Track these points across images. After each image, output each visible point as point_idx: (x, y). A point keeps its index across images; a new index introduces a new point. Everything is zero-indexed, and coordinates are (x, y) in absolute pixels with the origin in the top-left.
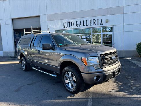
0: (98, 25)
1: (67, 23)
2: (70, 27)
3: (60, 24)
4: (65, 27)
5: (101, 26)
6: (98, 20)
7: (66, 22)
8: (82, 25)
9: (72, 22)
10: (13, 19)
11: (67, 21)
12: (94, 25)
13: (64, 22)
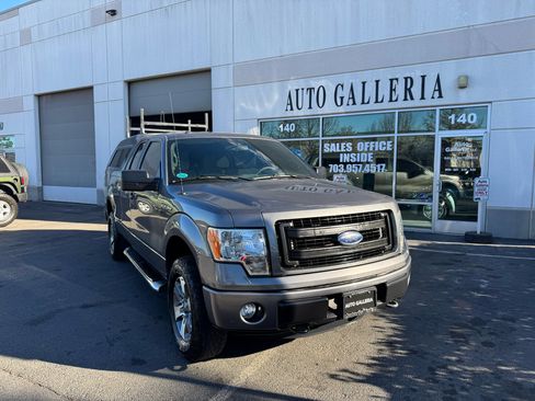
0: (423, 98)
1: (300, 92)
2: (310, 107)
4: (292, 109)
5: (437, 101)
6: (423, 77)
7: (297, 90)
8: (358, 99)
9: (321, 90)
10: (130, 84)
11: (302, 84)
12: (406, 99)
13: (290, 88)
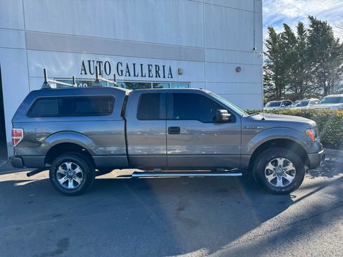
0: (164, 77)
2: (100, 74)
3: (71, 63)
5: (170, 80)
6: (164, 66)
7: (89, 61)
9: (107, 63)
12: (156, 77)
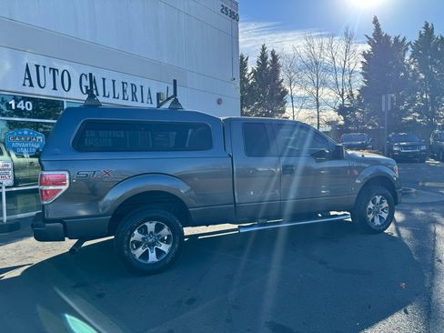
0: (142, 102)
2: (55, 89)
4: (31, 85)
5: (150, 105)
6: (142, 87)
8: (101, 91)
9: (66, 73)
12: (133, 100)
